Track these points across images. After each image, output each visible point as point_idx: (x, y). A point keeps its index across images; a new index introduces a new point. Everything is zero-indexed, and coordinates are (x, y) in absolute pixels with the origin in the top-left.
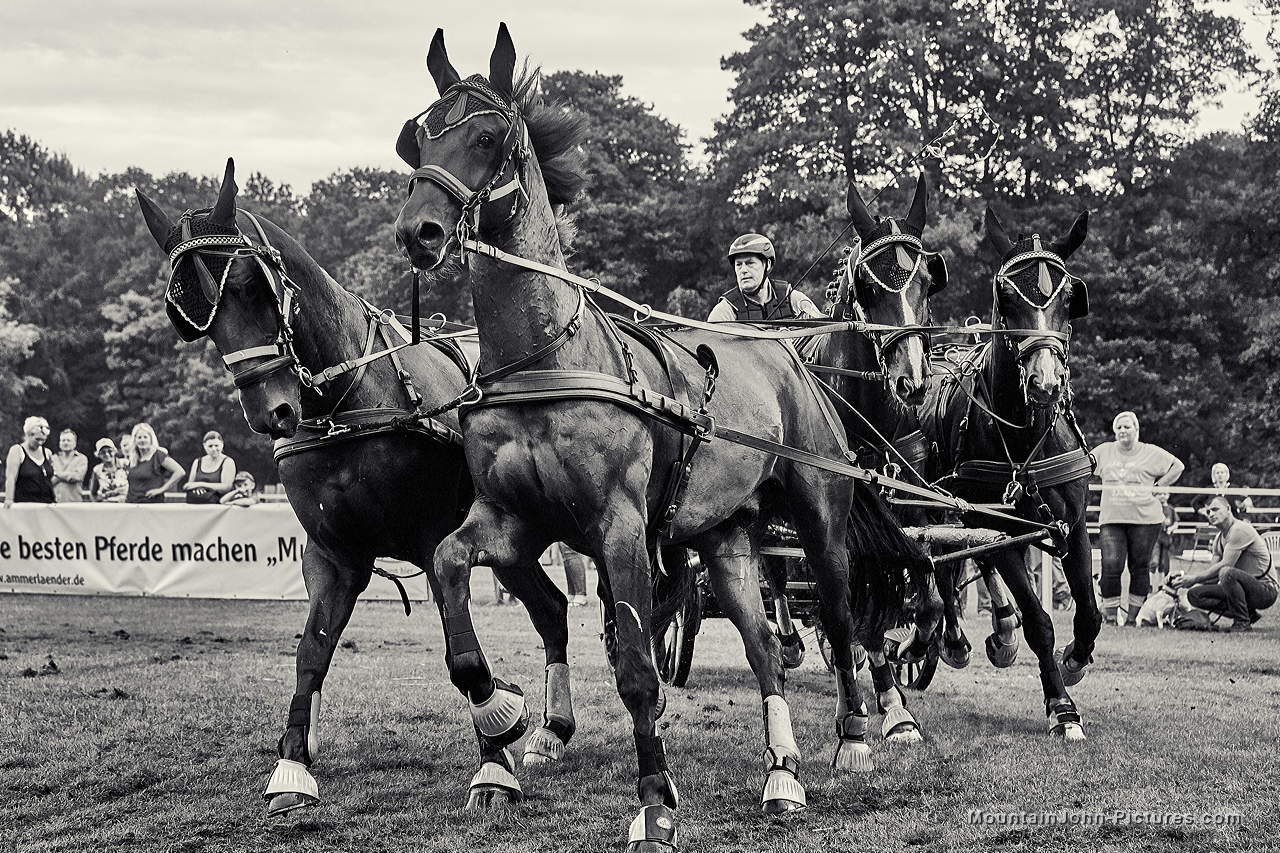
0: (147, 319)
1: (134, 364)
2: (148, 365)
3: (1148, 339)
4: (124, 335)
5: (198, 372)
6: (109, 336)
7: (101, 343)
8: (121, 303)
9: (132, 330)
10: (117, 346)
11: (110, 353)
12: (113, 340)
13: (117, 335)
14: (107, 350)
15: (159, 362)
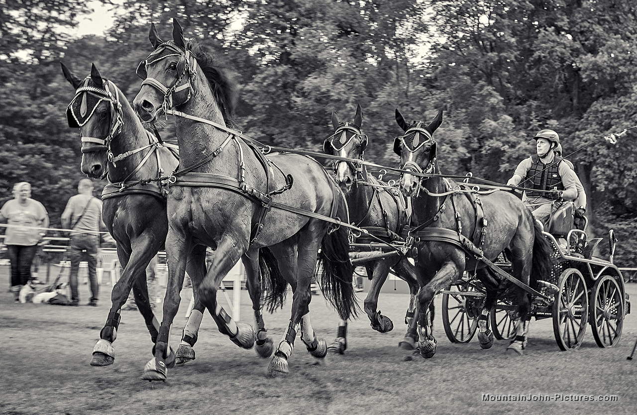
3: (48, 144)
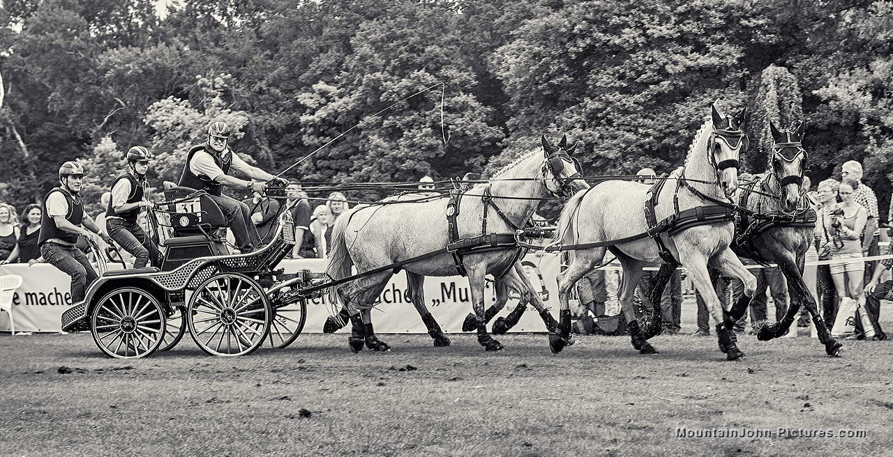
0: (334, 104)
1: (324, 141)
4: (316, 118)
5: (377, 147)
6: (303, 119)
7: (299, 125)
8: (313, 92)
9: (322, 113)
10: (311, 126)
11: (305, 132)
12: (307, 122)
13: (311, 118)
14: (302, 130)
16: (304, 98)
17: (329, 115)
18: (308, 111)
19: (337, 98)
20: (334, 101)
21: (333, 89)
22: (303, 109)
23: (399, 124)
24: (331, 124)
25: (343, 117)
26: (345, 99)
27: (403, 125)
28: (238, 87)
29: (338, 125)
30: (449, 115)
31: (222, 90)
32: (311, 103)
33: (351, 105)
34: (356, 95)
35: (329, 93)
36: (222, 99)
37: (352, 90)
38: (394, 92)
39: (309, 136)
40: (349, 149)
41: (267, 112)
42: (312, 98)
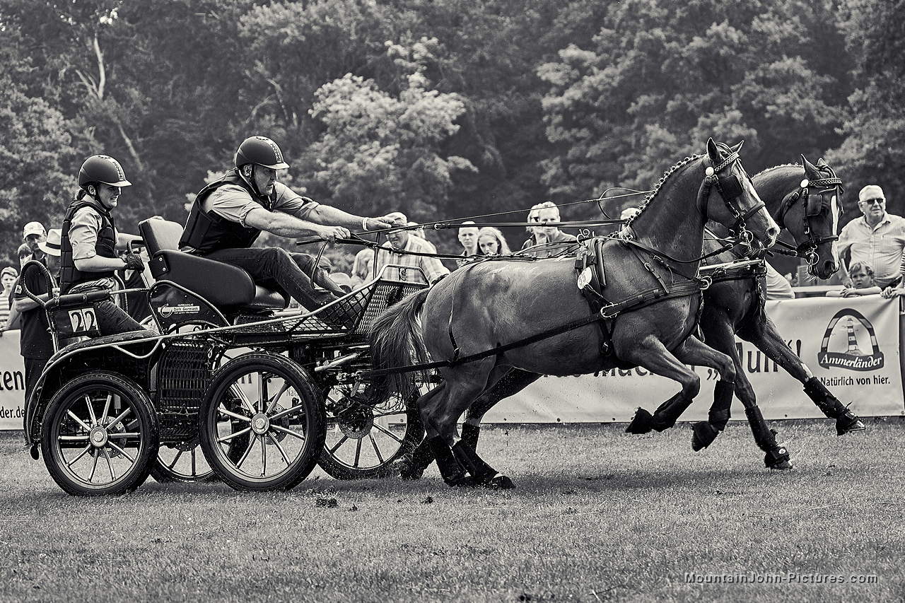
0: (592, 79)
1: (578, 135)
2: (597, 136)
4: (565, 100)
5: (659, 141)
6: (547, 102)
7: (540, 112)
8: (560, 61)
9: (574, 93)
10: (558, 113)
11: (550, 121)
12: (553, 106)
13: (558, 100)
14: (545, 119)
15: (610, 130)
16: (548, 72)
17: (585, 95)
18: (553, 90)
19: (595, 70)
20: (592, 74)
21: (589, 56)
22: (546, 87)
23: (691, 106)
24: (588, 109)
25: (606, 98)
26: (608, 71)
27: (697, 106)
28: (448, 58)
29: (598, 110)
30: (766, 90)
31: (424, 62)
32: (557, 77)
33: (618, 79)
34: (626, 63)
35: (585, 61)
36: (425, 76)
37: (618, 56)
38: (682, 58)
39: (556, 128)
40: (616, 146)
41: (491, 93)
42: (558, 70)
